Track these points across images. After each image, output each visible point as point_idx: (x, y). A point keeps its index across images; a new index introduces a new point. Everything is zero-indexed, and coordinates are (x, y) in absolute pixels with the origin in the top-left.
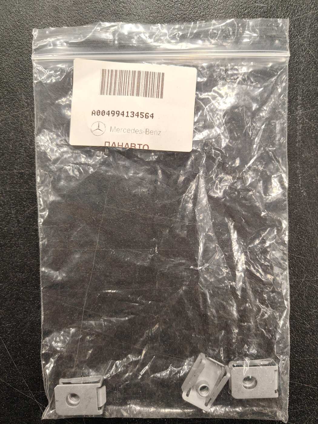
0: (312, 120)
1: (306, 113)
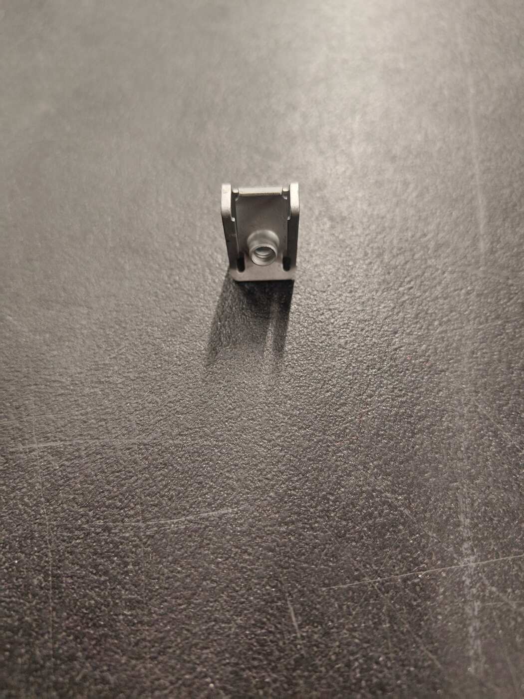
0: (509, 590)
1: (488, 565)
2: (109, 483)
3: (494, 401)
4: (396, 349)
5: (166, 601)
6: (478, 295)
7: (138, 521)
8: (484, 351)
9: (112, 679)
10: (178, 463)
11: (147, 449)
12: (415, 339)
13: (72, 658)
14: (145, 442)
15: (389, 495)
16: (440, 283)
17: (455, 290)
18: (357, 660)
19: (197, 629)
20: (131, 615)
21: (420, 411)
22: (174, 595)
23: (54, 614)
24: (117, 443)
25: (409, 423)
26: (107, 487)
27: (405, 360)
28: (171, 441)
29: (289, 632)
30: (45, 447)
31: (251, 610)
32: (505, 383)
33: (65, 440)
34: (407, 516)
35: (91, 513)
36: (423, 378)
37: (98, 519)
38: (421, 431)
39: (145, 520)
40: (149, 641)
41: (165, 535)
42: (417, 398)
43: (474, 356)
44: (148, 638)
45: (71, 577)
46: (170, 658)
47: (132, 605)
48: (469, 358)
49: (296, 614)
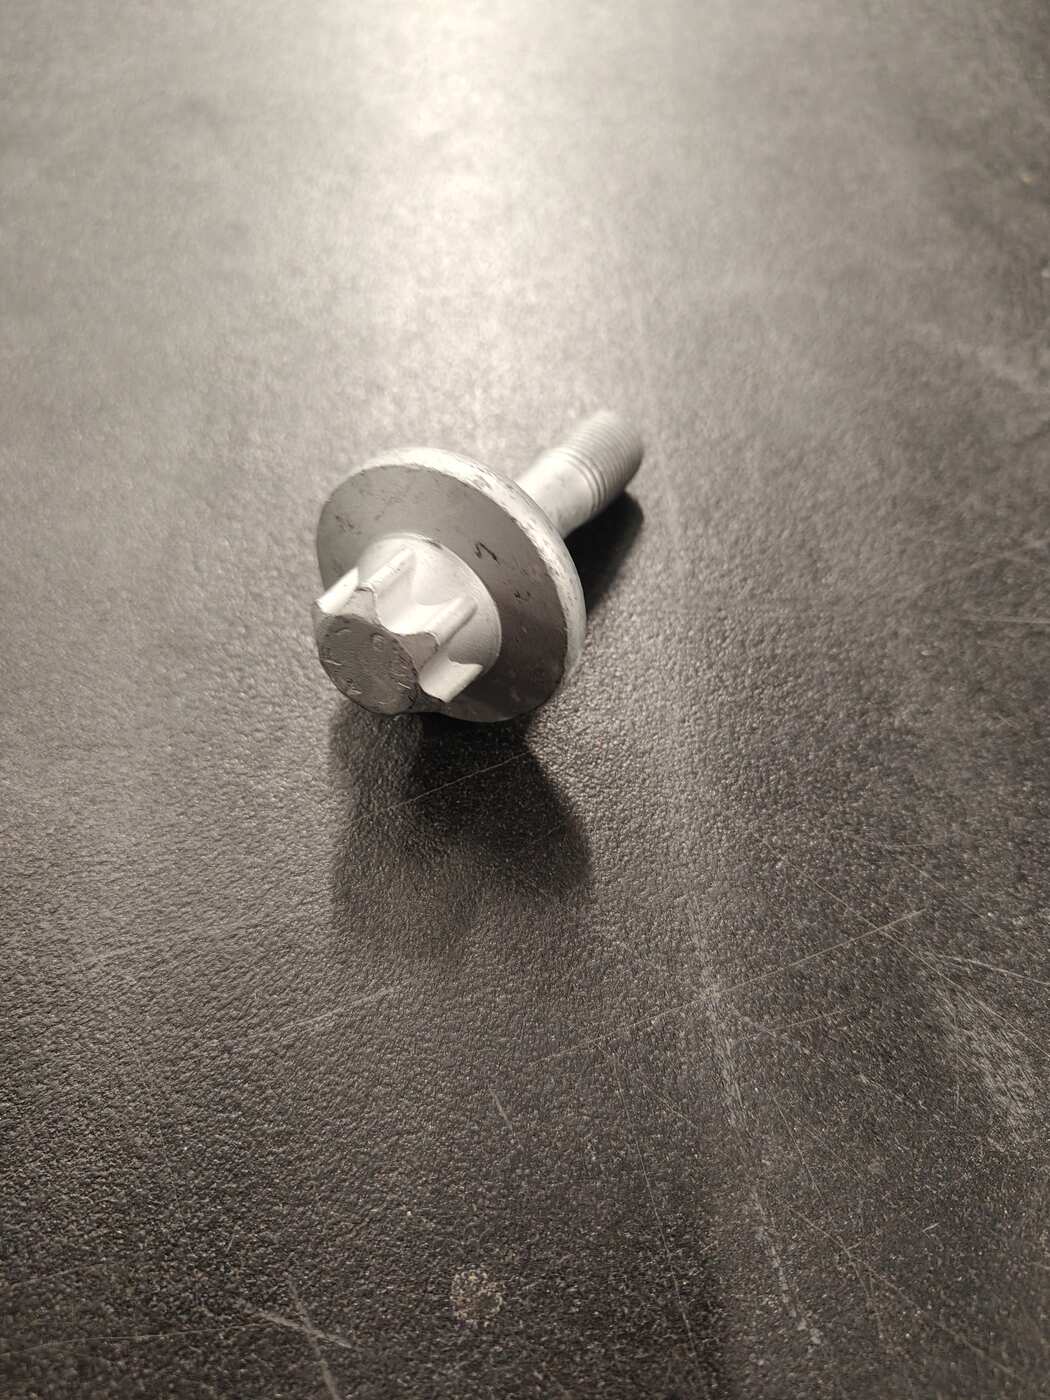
2: (214, 988)
3: (719, 779)
4: (579, 734)
5: (327, 1124)
6: (680, 641)
7: (268, 1030)
8: (698, 715)
9: (275, 1237)
10: (307, 942)
11: (260, 932)
12: (603, 715)
13: (214, 1224)
14: (254, 922)
15: (598, 928)
16: (627, 631)
17: (650, 638)
19: (376, 1150)
20: (284, 1152)
21: (623, 810)
22: (337, 1114)
23: (176, 1175)
24: (214, 932)
25: (610, 829)
26: (215, 994)
27: (595, 746)
28: (291, 915)
29: (499, 1127)
30: (109, 958)
31: (444, 1109)
32: (730, 755)
33: (137, 943)
34: (625, 951)
35: (198, 1034)
36: (621, 767)
37: (210, 1039)
38: (627, 836)
39: (277, 1027)
40: (315, 1179)
41: (309, 1041)
42: (616, 795)
43: (686, 724)
44: (313, 1176)
45: (189, 1123)
46: (348, 1194)
47: (280, 1139)
48: (679, 729)
49: (502, 1103)
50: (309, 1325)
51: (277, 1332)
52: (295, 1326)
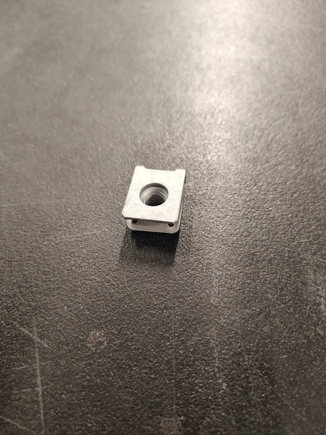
9: (33, 304)
13: (15, 295)
18: (154, 296)
19: (77, 283)
20: (45, 278)
22: (67, 269)
23: (8, 277)
29: (122, 284)
31: (105, 275)
40: (53, 289)
44: (52, 287)
45: (17, 262)
47: (46, 273)
50: (36, 336)
51: (25, 336)
52: (31, 335)
